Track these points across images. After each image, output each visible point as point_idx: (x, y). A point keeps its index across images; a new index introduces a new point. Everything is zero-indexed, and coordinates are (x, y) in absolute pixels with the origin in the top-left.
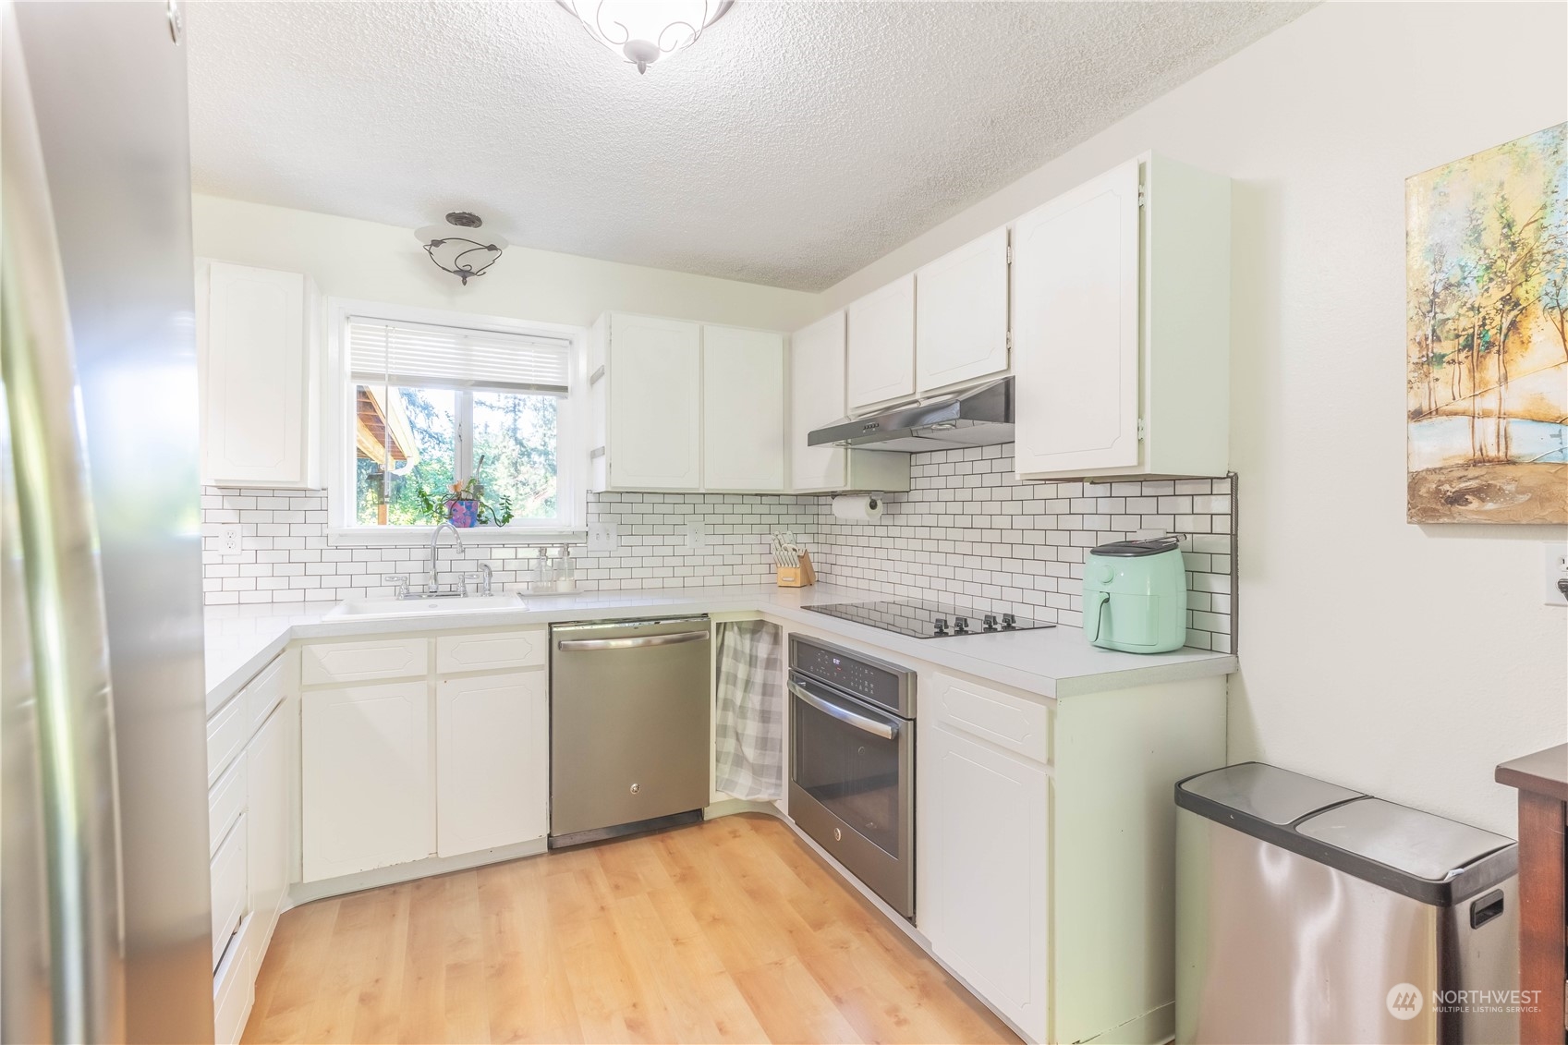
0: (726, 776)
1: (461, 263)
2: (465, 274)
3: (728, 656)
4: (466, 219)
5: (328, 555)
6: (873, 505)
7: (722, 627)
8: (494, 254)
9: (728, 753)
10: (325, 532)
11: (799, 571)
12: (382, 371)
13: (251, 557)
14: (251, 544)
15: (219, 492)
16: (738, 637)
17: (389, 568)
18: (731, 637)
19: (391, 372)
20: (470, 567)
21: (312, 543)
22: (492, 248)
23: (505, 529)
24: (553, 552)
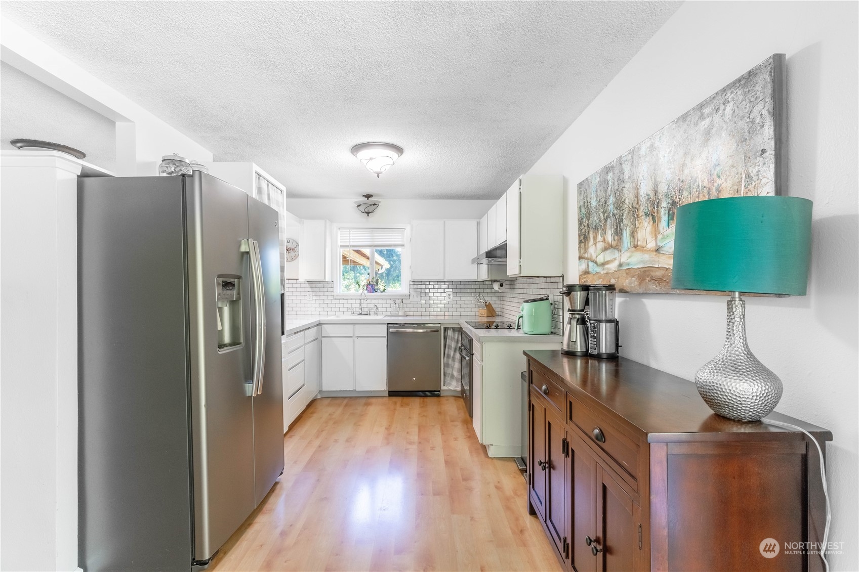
0: (448, 382)
1: (366, 210)
2: (368, 213)
3: (449, 339)
4: (368, 196)
5: (334, 301)
6: (501, 285)
7: (446, 329)
8: (376, 206)
9: (449, 374)
10: (333, 294)
11: (486, 311)
12: (348, 244)
13: (314, 301)
14: (315, 298)
15: (307, 283)
16: (452, 333)
17: (349, 306)
18: (450, 333)
19: (351, 244)
20: (372, 306)
21: (330, 297)
22: (374, 205)
23: (384, 293)
24: (398, 302)
